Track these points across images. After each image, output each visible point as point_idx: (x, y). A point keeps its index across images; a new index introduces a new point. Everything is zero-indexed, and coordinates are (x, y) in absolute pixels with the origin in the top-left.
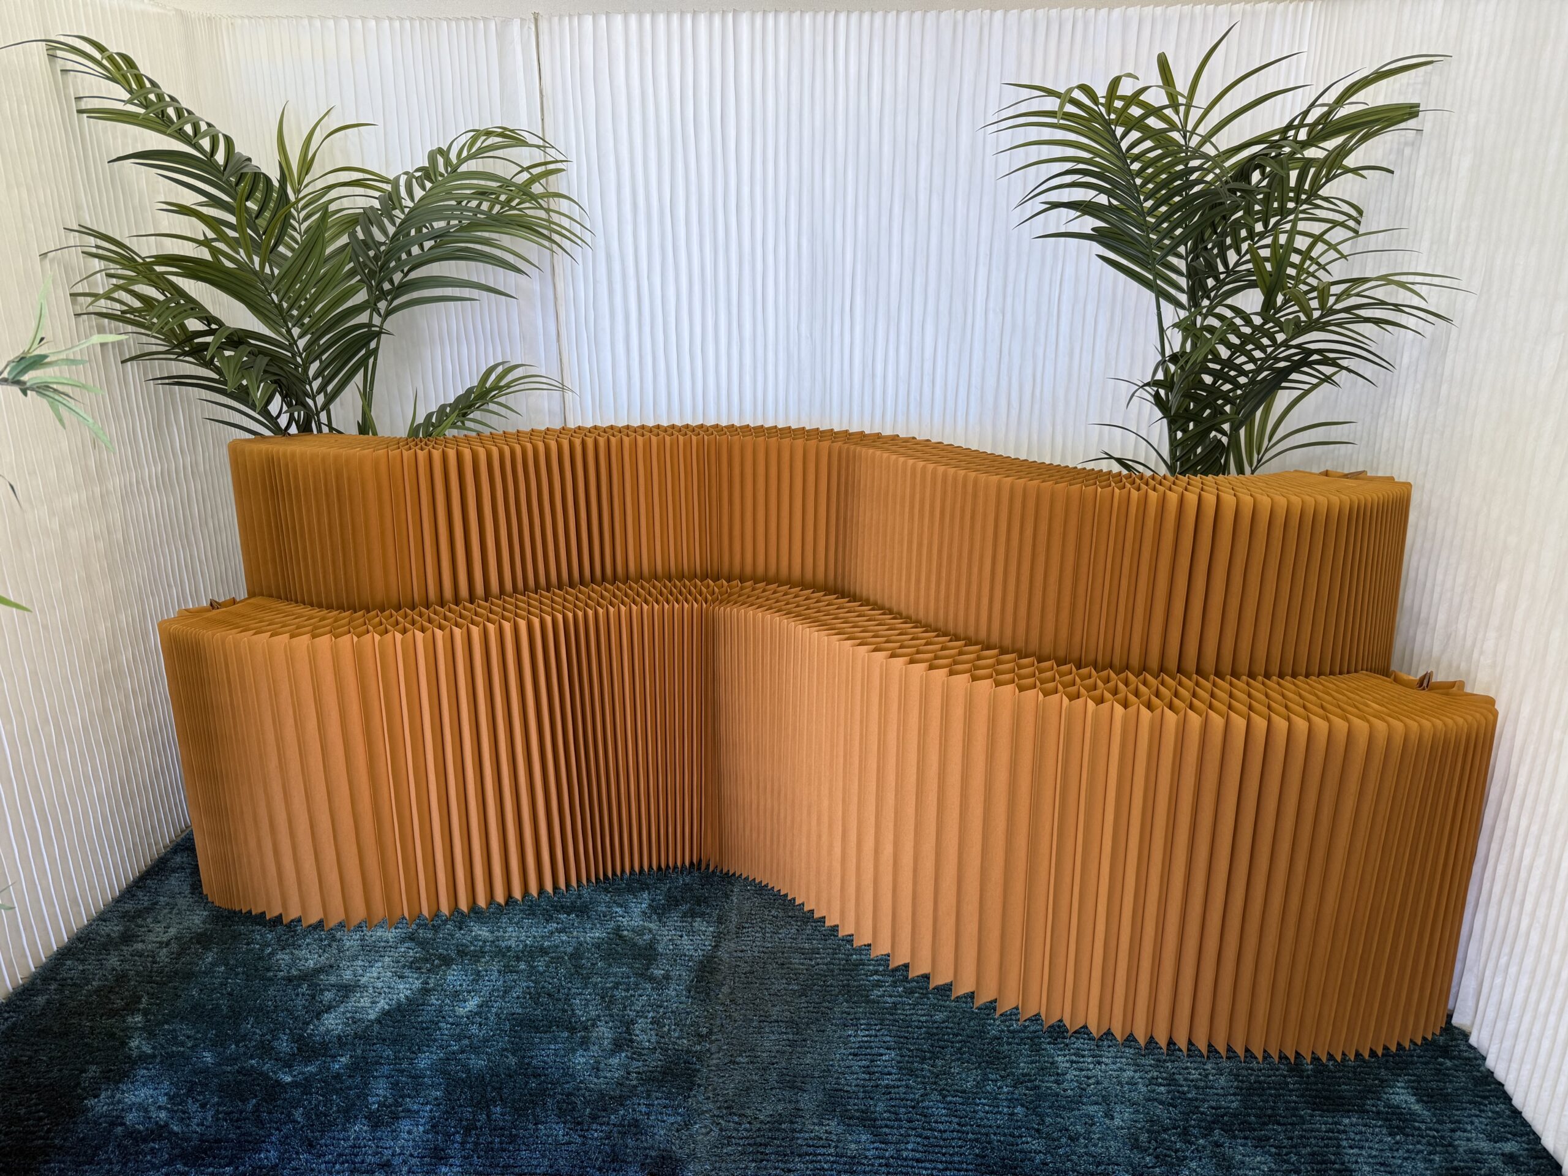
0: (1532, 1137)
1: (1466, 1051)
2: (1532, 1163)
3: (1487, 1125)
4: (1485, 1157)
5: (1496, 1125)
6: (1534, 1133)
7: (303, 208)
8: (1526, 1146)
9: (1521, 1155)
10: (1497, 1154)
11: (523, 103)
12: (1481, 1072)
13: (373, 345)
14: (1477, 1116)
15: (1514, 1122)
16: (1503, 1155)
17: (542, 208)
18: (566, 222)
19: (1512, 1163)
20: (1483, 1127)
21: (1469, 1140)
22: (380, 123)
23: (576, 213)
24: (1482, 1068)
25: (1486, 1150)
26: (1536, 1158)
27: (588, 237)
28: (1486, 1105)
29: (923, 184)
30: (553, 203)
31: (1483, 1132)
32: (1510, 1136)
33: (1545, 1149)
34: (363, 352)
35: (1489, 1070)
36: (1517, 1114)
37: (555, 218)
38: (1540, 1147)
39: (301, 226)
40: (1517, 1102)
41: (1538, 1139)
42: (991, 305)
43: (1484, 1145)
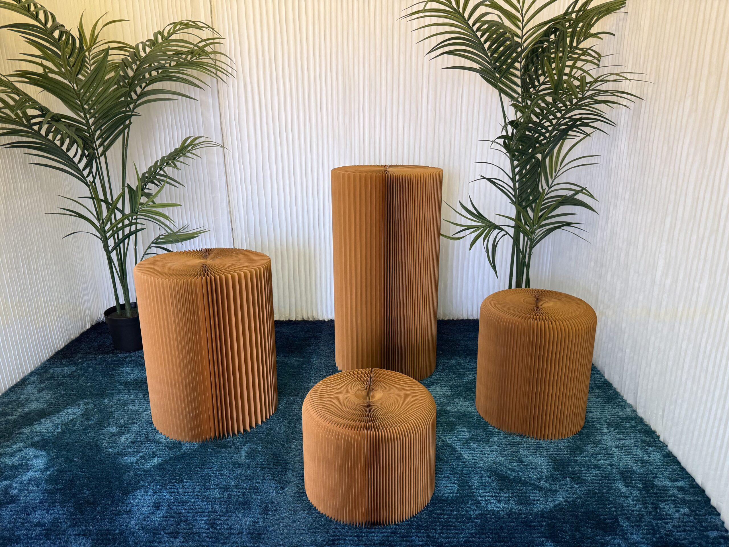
0: (690, 479)
1: (659, 443)
2: (691, 490)
3: (669, 475)
4: (669, 488)
5: (674, 474)
6: (692, 477)
7: (92, 59)
8: (688, 483)
9: (686, 487)
10: (675, 487)
11: (202, 10)
12: (666, 452)
13: (127, 122)
14: (665, 471)
15: (682, 473)
16: (677, 487)
17: (210, 58)
18: (224, 66)
19: (682, 491)
20: (668, 476)
21: (662, 481)
22: (132, 20)
23: (229, 62)
24: (667, 451)
25: (669, 485)
26: (693, 488)
27: (235, 73)
28: (669, 466)
29: (396, 49)
30: (218, 57)
31: (668, 478)
32: (680, 479)
33: (697, 484)
34: (122, 126)
35: (669, 451)
36: (683, 469)
37: (218, 63)
38: (695, 483)
39: (90, 67)
40: (683, 464)
41: (694, 480)
42: (430, 108)
43: (669, 484)
